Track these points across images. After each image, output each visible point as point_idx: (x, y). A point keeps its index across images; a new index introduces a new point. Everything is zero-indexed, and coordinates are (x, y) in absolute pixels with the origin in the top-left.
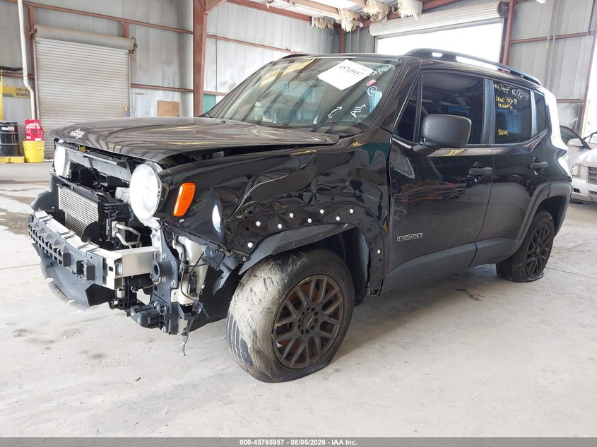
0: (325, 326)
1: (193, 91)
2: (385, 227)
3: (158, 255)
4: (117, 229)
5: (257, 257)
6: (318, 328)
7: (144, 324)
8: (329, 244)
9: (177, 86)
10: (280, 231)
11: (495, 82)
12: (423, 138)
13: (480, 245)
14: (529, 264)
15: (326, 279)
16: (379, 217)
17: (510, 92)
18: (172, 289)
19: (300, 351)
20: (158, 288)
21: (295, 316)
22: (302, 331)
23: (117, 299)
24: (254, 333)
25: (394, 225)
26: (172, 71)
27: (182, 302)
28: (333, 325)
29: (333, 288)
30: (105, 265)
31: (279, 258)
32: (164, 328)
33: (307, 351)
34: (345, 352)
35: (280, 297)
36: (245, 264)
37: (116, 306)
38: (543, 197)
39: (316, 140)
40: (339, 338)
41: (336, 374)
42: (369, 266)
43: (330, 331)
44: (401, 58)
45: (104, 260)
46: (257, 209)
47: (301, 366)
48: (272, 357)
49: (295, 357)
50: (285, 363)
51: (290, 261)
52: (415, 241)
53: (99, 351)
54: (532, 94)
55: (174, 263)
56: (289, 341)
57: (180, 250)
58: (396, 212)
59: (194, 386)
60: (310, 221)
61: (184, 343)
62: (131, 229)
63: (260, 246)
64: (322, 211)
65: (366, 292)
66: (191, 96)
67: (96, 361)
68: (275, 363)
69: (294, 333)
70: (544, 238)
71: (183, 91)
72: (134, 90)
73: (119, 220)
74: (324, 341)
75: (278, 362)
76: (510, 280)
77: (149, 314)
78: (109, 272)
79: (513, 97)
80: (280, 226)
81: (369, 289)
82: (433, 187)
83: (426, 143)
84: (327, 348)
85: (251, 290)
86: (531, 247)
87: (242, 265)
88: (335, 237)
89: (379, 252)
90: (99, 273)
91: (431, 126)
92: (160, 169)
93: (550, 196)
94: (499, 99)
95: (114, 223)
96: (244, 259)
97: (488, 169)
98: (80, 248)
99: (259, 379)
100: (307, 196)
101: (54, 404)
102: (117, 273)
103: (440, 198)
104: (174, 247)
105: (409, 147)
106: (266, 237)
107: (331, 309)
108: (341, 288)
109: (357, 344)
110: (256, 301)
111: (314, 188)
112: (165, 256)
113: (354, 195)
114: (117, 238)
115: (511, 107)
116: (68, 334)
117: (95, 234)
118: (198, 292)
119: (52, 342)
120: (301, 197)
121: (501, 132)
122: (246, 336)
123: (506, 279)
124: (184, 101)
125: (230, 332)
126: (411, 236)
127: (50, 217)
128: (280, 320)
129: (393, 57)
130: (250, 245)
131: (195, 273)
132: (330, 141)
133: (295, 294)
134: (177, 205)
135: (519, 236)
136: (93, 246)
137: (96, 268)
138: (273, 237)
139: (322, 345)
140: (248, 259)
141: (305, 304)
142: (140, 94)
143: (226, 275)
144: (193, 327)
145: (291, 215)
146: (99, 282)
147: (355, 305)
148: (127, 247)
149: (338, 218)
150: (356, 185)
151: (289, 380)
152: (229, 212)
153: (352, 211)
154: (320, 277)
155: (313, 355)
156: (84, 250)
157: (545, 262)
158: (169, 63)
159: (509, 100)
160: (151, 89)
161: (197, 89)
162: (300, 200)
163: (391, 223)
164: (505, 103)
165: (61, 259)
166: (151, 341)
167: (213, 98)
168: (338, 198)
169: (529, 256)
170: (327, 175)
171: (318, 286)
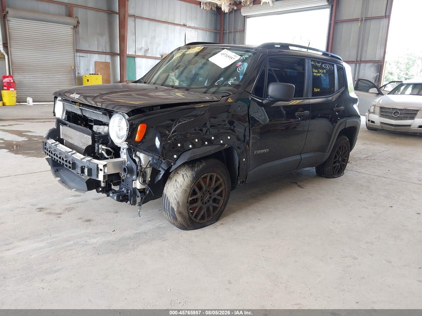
0: (215, 200)
1: (120, 55)
2: (247, 146)
3: (125, 162)
4: (102, 148)
5: (179, 163)
6: (211, 202)
7: (118, 200)
8: (217, 155)
9: (108, 51)
10: (191, 149)
11: (312, 61)
12: (268, 96)
13: (303, 156)
14: (334, 167)
15: (215, 175)
16: (244, 141)
17: (321, 66)
18: (133, 180)
19: (202, 213)
20: (125, 181)
21: (199, 195)
22: (203, 203)
23: (101, 187)
24: (178, 203)
25: (252, 145)
26: (105, 40)
27: (138, 188)
28: (219, 200)
29: (219, 180)
30: (98, 168)
31: (190, 164)
32: (129, 202)
33: (206, 213)
34: (226, 215)
35: (192, 184)
36: (173, 167)
37: (101, 191)
38: (342, 128)
39: (207, 98)
40: (223, 207)
41: (221, 226)
42: (239, 168)
43: (218, 204)
44: (256, 49)
45: (97, 165)
46: (179, 138)
47: (203, 221)
48: (187, 216)
49: (200, 217)
50: (194, 220)
51: (196, 165)
52: (263, 153)
53: (89, 218)
54: (335, 66)
55: (134, 167)
56: (196, 208)
57: (137, 160)
58: (253, 138)
59: (145, 233)
60: (206, 143)
61: (139, 210)
62: (109, 149)
63: (180, 157)
64: (213, 138)
65: (237, 182)
66: (118, 58)
67: (88, 223)
68: (189, 220)
69: (199, 204)
70: (343, 152)
71: (113, 54)
72: (78, 54)
73: (103, 144)
74: (215, 208)
75: (190, 219)
76: (323, 177)
77: (121, 195)
78: (100, 172)
79: (323, 69)
80: (191, 146)
81: (239, 181)
82: (281, 122)
83: (270, 99)
84: (216, 212)
85: (176, 181)
86: (335, 157)
87: (171, 167)
88: (220, 152)
89: (244, 160)
90: (94, 172)
91: (273, 89)
92: (127, 117)
93: (346, 127)
94: (314, 71)
95: (100, 146)
96: (172, 164)
97: (307, 112)
98: (82, 159)
99: (180, 228)
100: (205, 130)
101: (71, 243)
102: (104, 172)
103: (284, 128)
104: (134, 158)
105: (261, 101)
106: (184, 152)
107: (219, 191)
108: (224, 180)
109: (232, 211)
110: (178, 186)
111: (208, 125)
112: (129, 163)
113: (230, 129)
114: (102, 154)
115: (322, 75)
116: (69, 210)
117: (90, 151)
118: (147, 182)
119: (61, 214)
120: (201, 130)
121: (316, 90)
122: (174, 205)
123: (321, 176)
124: (113, 62)
125: (165, 203)
126: (262, 151)
127: (57, 143)
128: (191, 196)
129: (252, 49)
130: (175, 156)
131: (145, 172)
132: (216, 99)
133: (199, 183)
134: (137, 136)
135: (328, 150)
136: (89, 158)
137: (93, 169)
138: (187, 152)
139: (214, 211)
140: (175, 164)
141: (204, 188)
142: (82, 57)
143: (162, 172)
144: (144, 201)
145: (197, 140)
146: (94, 177)
147: (231, 190)
148: (108, 159)
149: (222, 142)
150: (231, 123)
151: (196, 229)
152: (164, 139)
153: (229, 138)
154: (212, 174)
155: (209, 216)
156: (85, 160)
157: (345, 166)
158: (102, 35)
159: (321, 71)
160: (90, 53)
161: (122, 53)
162: (200, 132)
163: (251, 144)
164: (319, 72)
165: (71, 165)
166: (116, 212)
167: (133, 59)
168: (222, 131)
169: (335, 163)
170: (215, 118)
171: (211, 179)
